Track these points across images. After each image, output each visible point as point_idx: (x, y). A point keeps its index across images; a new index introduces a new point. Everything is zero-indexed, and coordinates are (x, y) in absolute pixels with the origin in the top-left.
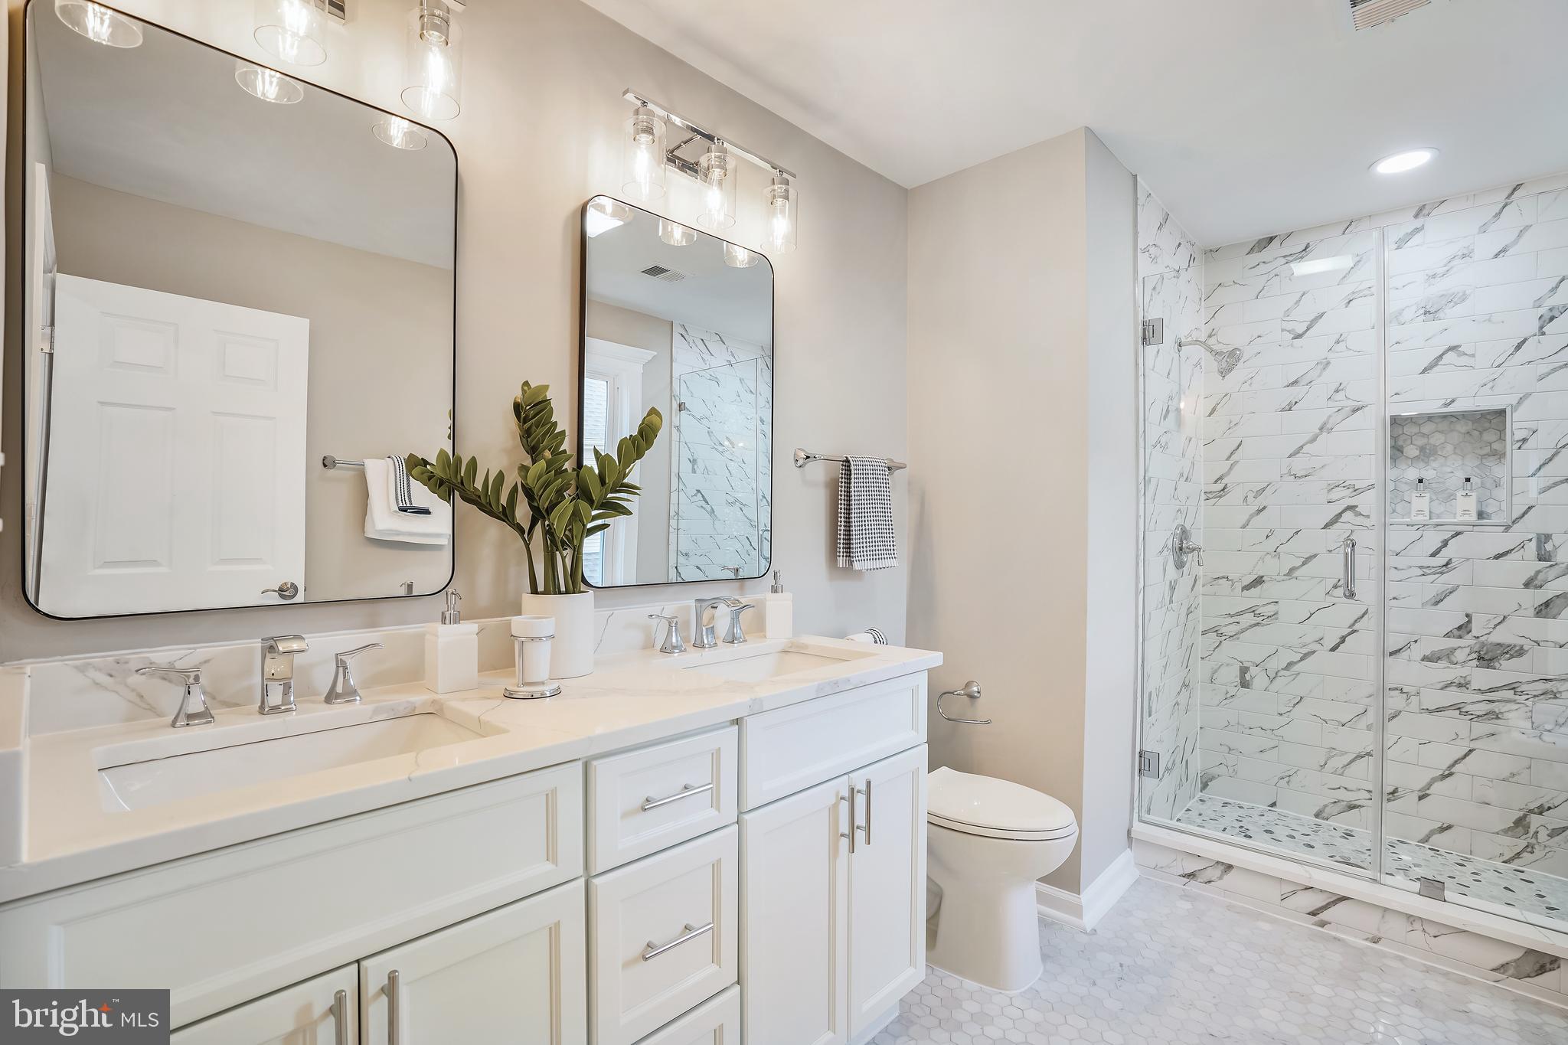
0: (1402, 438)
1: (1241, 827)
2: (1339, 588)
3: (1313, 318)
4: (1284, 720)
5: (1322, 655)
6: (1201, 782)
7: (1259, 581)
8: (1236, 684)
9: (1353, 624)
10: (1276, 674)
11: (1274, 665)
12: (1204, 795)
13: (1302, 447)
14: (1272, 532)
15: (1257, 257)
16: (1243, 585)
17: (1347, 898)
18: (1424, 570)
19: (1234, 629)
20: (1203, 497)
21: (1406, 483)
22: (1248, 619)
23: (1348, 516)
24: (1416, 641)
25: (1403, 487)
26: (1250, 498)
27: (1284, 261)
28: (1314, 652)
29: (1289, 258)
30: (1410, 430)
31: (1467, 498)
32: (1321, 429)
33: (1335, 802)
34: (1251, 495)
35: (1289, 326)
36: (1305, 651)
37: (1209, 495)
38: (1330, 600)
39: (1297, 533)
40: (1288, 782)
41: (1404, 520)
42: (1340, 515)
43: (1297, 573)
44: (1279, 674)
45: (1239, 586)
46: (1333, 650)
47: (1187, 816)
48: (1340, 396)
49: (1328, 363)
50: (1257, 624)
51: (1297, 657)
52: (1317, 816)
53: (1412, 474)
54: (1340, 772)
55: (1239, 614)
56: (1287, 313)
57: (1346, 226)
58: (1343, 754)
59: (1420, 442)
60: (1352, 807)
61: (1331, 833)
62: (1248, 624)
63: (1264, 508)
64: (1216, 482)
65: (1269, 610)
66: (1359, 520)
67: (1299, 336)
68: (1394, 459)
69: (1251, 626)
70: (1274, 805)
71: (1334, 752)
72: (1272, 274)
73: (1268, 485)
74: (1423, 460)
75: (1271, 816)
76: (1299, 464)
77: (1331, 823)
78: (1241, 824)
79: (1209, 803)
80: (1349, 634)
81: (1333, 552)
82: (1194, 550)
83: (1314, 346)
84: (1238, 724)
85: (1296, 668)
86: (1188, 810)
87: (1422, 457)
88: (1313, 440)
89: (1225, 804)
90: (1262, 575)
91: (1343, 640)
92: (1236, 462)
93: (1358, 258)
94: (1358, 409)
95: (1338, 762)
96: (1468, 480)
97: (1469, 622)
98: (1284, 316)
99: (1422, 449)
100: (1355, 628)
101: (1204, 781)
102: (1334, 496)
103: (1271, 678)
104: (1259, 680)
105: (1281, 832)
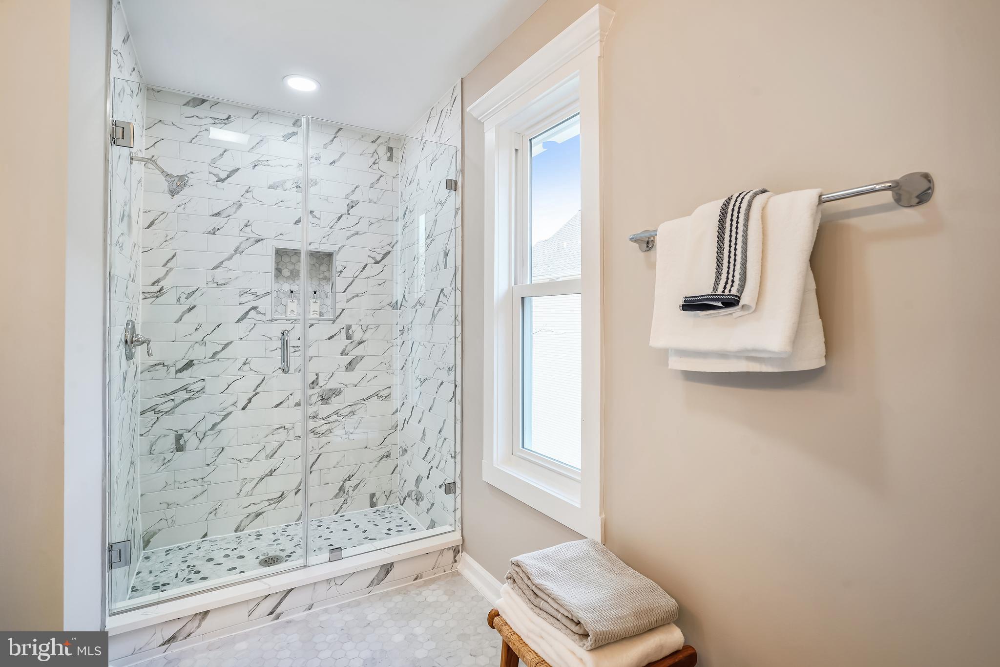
0: (281, 263)
1: (189, 566)
2: (246, 365)
3: (232, 170)
4: (211, 468)
5: (237, 413)
6: (144, 542)
7: (190, 364)
8: (172, 450)
9: (256, 389)
10: (204, 435)
11: (201, 428)
12: (148, 551)
13: (222, 262)
14: (200, 325)
15: (190, 111)
16: (177, 369)
17: (293, 589)
18: (295, 348)
19: (171, 405)
20: (142, 296)
21: (283, 293)
22: (182, 395)
23: (252, 314)
24: (291, 395)
25: (282, 296)
26: (183, 299)
27: (212, 121)
28: (231, 413)
29: (216, 122)
30: (286, 259)
31: (315, 303)
32: (236, 251)
33: (248, 516)
34: (183, 297)
35: (215, 171)
36: (224, 413)
37: (146, 295)
38: (241, 373)
39: (218, 326)
40: (215, 514)
41: (282, 317)
42: (247, 313)
43: (218, 356)
44: (207, 434)
45: (173, 370)
46: (243, 409)
47: (140, 579)
48: (248, 229)
49: (241, 205)
50: (190, 398)
51: (220, 418)
52: (236, 531)
53: (286, 287)
54: (249, 494)
55: (173, 392)
56: (214, 161)
57: (254, 114)
58: (252, 481)
59: (291, 267)
60: (258, 515)
61: (249, 540)
62: (181, 400)
63: (194, 307)
64: (153, 284)
65: (197, 387)
66: (259, 317)
67: (222, 181)
68: (277, 277)
69: (184, 401)
70: (206, 535)
71: (246, 481)
72: (204, 128)
73: (197, 289)
74: (292, 279)
75: (206, 546)
76: (221, 275)
77: (246, 532)
78: (187, 564)
79: (153, 558)
80: (254, 396)
81: (243, 339)
82: (143, 343)
83: (231, 191)
84: (175, 482)
85: (218, 427)
86: (139, 573)
87: (291, 277)
88: (230, 258)
89: (168, 552)
90: (193, 359)
91: (250, 400)
92: (171, 269)
93: (261, 138)
94: (259, 241)
95: (248, 487)
96: (315, 293)
97: (317, 378)
98: (211, 163)
99: (292, 272)
100: (257, 391)
101: (146, 539)
102: (244, 299)
103: (201, 438)
104: (191, 440)
105: (218, 556)
